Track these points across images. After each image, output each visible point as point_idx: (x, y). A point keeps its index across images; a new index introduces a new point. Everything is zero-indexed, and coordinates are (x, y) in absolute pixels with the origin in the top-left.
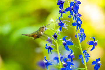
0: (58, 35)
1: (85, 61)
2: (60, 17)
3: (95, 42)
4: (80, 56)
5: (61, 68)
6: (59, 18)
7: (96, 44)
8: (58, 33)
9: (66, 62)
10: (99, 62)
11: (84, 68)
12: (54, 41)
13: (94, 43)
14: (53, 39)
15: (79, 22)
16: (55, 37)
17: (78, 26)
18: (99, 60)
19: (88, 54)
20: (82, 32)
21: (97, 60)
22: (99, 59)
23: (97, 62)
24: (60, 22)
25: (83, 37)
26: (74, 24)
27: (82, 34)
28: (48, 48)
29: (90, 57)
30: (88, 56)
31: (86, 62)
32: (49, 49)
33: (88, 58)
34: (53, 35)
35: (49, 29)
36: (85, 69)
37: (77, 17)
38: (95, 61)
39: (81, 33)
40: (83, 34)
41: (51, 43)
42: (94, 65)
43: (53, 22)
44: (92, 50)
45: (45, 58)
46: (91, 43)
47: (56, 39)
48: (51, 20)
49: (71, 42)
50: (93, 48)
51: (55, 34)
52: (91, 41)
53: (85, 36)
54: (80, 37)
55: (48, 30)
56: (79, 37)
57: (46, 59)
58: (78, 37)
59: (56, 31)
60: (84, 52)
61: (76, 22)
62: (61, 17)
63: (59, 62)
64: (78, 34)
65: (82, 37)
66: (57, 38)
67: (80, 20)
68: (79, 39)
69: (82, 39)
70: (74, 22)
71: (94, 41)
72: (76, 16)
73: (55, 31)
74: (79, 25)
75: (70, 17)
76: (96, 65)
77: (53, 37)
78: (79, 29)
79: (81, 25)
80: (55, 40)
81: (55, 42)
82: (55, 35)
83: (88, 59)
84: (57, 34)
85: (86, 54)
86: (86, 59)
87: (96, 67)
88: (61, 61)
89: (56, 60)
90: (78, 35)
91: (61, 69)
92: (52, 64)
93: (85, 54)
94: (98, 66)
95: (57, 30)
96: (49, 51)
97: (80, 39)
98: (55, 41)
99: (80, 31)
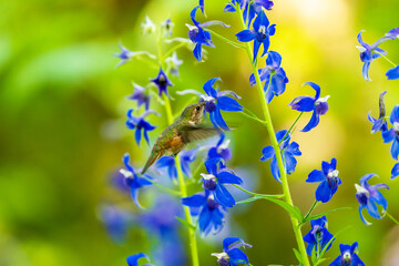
0: (173, 76)
1: (284, 171)
2: (194, 11)
3: (321, 100)
4: (268, 150)
5: (185, 196)
6: (193, 13)
7: (323, 108)
8: (173, 71)
9: (215, 174)
10: (333, 174)
11: (280, 196)
12: (159, 99)
13: (317, 103)
14: (152, 90)
15: (262, 29)
16: (162, 84)
17: (260, 42)
18: (333, 165)
19: (295, 145)
20: (275, 65)
21: (325, 165)
22: (334, 161)
23: (326, 174)
24: (195, 27)
25: (279, 82)
26: (243, 36)
27: (273, 71)
28: (135, 124)
29: (300, 154)
30: (293, 150)
31: (288, 173)
32: (139, 128)
33: (296, 157)
34: (155, 77)
35: (139, 58)
36: (281, 199)
37: (257, 9)
38: (320, 168)
39: (270, 67)
40: (276, 72)
41: (147, 108)
42: (316, 185)
43: (154, 30)
44: (307, 128)
45: (126, 159)
46: (304, 105)
47: (163, 93)
48: (145, 22)
49: (233, 98)
50: (313, 123)
51: (161, 73)
52: (307, 96)
53: (286, 80)
54: (267, 82)
55: (134, 58)
56: (265, 81)
57: (129, 164)
58: (260, 84)
59: (166, 65)
60: (281, 135)
61: (252, 28)
62: (199, 10)
63: (176, 175)
64: (260, 71)
65: (274, 81)
66: (168, 88)
67: (266, 23)
68: (262, 88)
69: (276, 89)
70: (245, 28)
71: (317, 96)
72: (252, 7)
73: (160, 63)
74: (262, 40)
75: (233, 10)
76: (323, 185)
77: (153, 84)
78: (265, 52)
79: (271, 38)
80: (160, 94)
81: (163, 103)
82: (162, 77)
83: (294, 161)
84: (167, 73)
85: (286, 145)
86: (289, 161)
87: (323, 193)
88: (183, 169)
89: (166, 168)
90: (258, 77)
91: (184, 199)
92: (150, 183)
93: (283, 142)
94: (330, 186)
95: (168, 59)
96: (138, 137)
97: (265, 89)
98: (163, 99)
99: (269, 62)
